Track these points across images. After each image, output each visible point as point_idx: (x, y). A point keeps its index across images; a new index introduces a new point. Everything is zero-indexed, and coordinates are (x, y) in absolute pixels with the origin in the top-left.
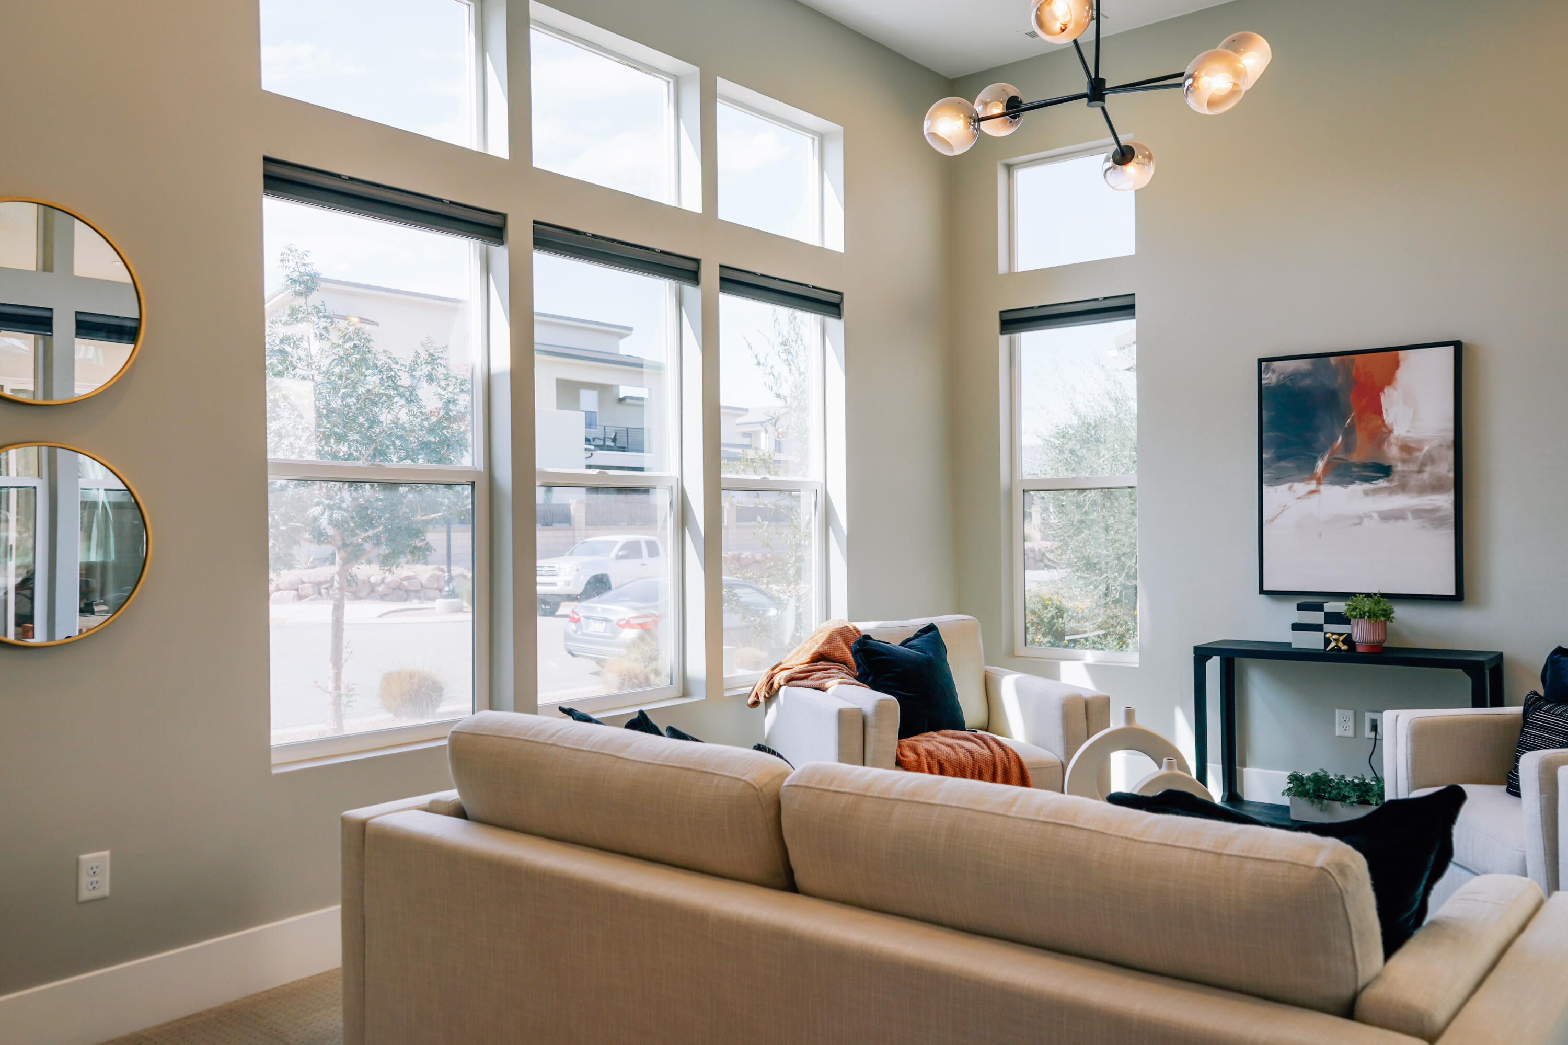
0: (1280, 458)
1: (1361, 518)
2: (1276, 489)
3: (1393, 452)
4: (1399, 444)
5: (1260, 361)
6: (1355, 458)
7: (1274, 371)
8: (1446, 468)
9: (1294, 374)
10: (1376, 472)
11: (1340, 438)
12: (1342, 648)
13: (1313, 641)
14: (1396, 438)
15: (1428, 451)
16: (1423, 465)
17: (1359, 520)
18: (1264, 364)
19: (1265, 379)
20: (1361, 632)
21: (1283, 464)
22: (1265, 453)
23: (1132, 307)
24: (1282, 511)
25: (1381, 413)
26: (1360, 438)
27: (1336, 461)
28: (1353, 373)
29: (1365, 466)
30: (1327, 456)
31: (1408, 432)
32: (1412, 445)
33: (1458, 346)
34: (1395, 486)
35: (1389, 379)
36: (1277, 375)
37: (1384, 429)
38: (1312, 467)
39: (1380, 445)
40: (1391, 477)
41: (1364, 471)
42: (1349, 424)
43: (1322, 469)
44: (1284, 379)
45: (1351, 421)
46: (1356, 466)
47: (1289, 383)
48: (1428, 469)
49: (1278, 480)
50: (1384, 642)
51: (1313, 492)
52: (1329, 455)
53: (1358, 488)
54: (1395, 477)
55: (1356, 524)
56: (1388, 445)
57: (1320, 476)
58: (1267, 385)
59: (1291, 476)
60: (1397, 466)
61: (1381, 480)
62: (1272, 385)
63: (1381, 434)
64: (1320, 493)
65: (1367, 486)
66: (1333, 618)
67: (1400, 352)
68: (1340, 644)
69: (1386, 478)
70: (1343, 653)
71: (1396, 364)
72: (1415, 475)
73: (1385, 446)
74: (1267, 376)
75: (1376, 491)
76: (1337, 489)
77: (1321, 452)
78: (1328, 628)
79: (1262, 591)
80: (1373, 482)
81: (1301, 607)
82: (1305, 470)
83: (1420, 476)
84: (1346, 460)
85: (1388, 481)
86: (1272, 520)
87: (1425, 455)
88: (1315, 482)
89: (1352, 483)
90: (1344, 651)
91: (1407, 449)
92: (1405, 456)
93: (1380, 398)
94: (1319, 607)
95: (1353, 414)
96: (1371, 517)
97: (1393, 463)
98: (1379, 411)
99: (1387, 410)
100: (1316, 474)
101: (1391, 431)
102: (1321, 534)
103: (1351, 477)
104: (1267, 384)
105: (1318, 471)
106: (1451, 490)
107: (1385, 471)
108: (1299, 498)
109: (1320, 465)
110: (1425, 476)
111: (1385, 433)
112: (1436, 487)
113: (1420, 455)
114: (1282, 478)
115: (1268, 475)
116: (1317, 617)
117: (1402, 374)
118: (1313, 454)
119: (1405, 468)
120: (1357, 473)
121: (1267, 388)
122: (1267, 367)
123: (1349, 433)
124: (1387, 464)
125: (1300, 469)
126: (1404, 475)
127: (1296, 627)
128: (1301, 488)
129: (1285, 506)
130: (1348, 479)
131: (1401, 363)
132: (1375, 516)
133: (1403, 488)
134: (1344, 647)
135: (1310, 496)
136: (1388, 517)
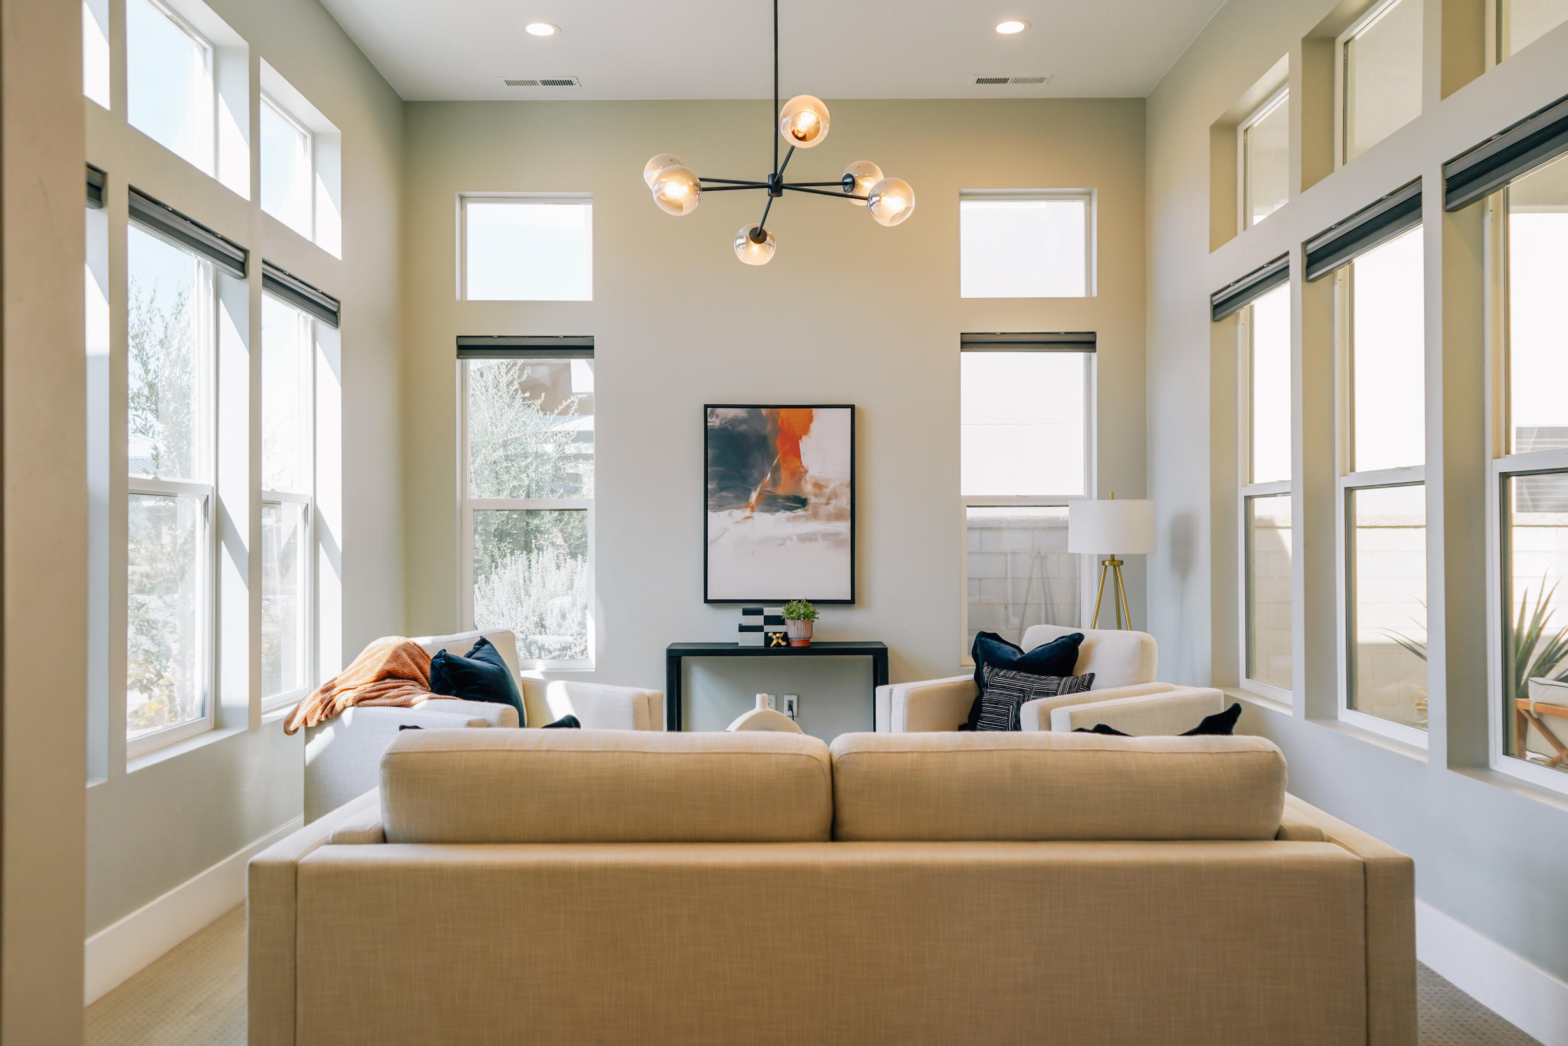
0: (721, 489)
1: (784, 540)
2: (718, 514)
3: (807, 489)
4: (813, 482)
5: (706, 407)
6: (781, 491)
7: (717, 416)
8: (845, 502)
9: (733, 420)
10: (796, 503)
11: (769, 475)
12: (782, 644)
13: (755, 640)
14: (810, 477)
15: (833, 488)
16: (829, 499)
17: (783, 541)
18: (709, 409)
19: (710, 422)
20: (794, 630)
21: (724, 494)
22: (710, 484)
23: (592, 348)
24: (724, 533)
25: (799, 457)
26: (784, 475)
27: (765, 493)
28: (779, 422)
29: (788, 498)
30: (759, 489)
31: (819, 472)
32: (821, 483)
33: (852, 407)
34: (809, 514)
35: (806, 430)
36: (720, 420)
37: (801, 469)
38: (748, 498)
39: (798, 482)
40: (806, 508)
41: (787, 502)
42: (776, 464)
43: (755, 499)
44: (725, 423)
45: (777, 462)
46: (781, 498)
47: (729, 427)
48: (833, 502)
49: (720, 507)
50: (810, 638)
51: (749, 518)
52: (761, 489)
53: (782, 515)
54: (810, 507)
55: (781, 545)
56: (804, 482)
57: (753, 505)
58: (712, 427)
59: (730, 504)
60: (811, 499)
61: (799, 510)
62: (716, 427)
63: (798, 473)
64: (753, 519)
65: (788, 514)
66: (770, 620)
67: (815, 410)
68: (780, 641)
69: (803, 508)
70: (782, 648)
71: (810, 419)
72: (824, 506)
73: (803, 483)
74: (712, 420)
75: (795, 518)
76: (767, 516)
77: (755, 485)
78: (767, 628)
79: (706, 601)
80: (794, 511)
81: (746, 612)
82: (742, 498)
83: (827, 507)
84: (774, 493)
85: (805, 511)
86: (715, 541)
87: (831, 491)
88: (750, 510)
89: (778, 511)
90: (784, 646)
91: (818, 485)
92: (817, 491)
93: (799, 444)
94: (760, 612)
95: (779, 456)
96: (792, 539)
97: (808, 496)
98: (798, 455)
99: (803, 454)
100: (750, 503)
101: (807, 471)
102: (754, 553)
103: (777, 506)
104: (712, 426)
105: (752, 500)
106: (848, 519)
107: (802, 502)
108: (737, 522)
109: (754, 496)
110: (831, 507)
111: (803, 473)
112: (838, 517)
113: (827, 491)
114: (724, 506)
115: (712, 503)
116: (758, 620)
117: (814, 426)
118: (748, 487)
119: (817, 501)
120: (782, 504)
121: (712, 430)
122: (712, 412)
123: (775, 471)
124: (804, 497)
125: (737, 498)
126: (816, 506)
127: (742, 629)
128: (739, 514)
129: (726, 529)
130: (774, 508)
131: (814, 418)
132: (795, 538)
133: (815, 516)
134: (784, 644)
135: (745, 521)
136: (806, 538)
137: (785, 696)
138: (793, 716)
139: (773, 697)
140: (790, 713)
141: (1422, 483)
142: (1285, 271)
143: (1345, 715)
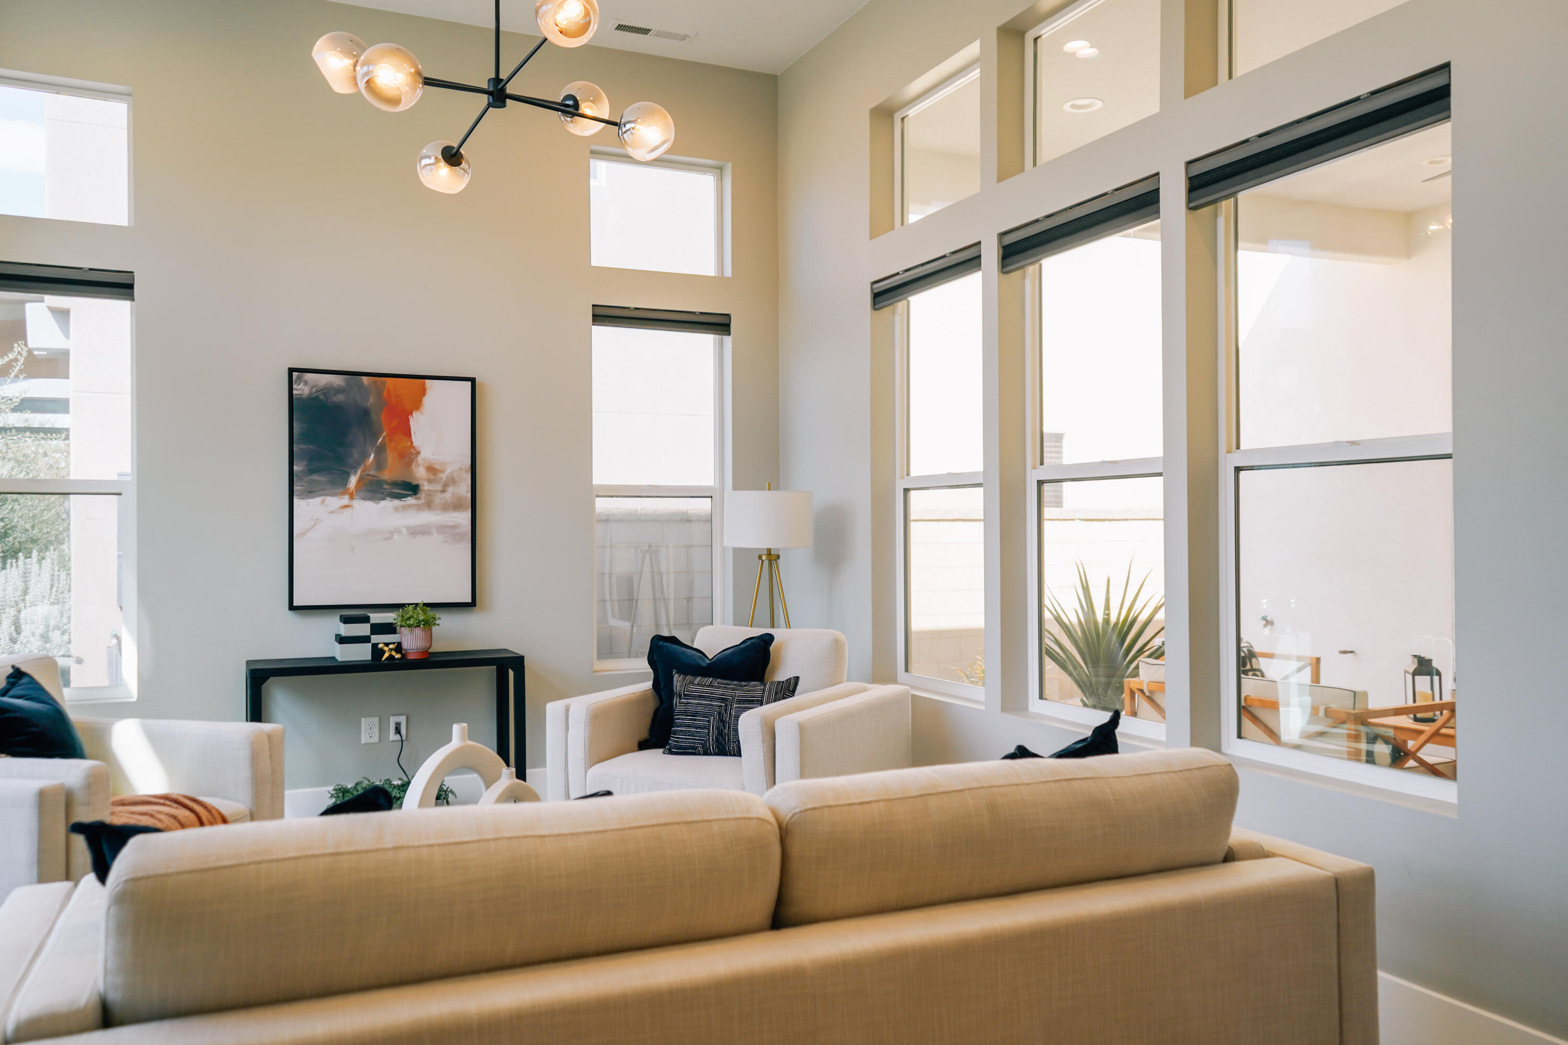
0: (311, 471)
1: (392, 533)
2: (307, 502)
3: (420, 473)
4: (426, 465)
5: (291, 371)
6: (386, 476)
7: (306, 383)
8: (464, 489)
9: (327, 389)
10: (405, 490)
11: (372, 456)
12: (396, 657)
13: (362, 653)
14: (423, 460)
15: (450, 473)
16: (446, 485)
17: (389, 535)
18: (295, 374)
19: (296, 390)
20: (411, 641)
21: (315, 477)
22: (296, 465)
23: (131, 286)
24: (315, 525)
25: (409, 435)
26: (391, 457)
27: (368, 477)
28: (385, 394)
29: (395, 484)
30: (359, 472)
31: (433, 454)
32: (437, 467)
33: (473, 381)
34: (423, 504)
35: (417, 405)
36: (310, 387)
37: (412, 450)
38: (345, 482)
39: (409, 464)
40: (418, 496)
41: (394, 489)
42: (380, 443)
43: (354, 485)
44: (317, 391)
45: (382, 440)
46: (388, 483)
47: (322, 397)
48: (450, 489)
49: (310, 493)
50: (430, 648)
51: (346, 507)
52: (362, 472)
53: (389, 504)
54: (422, 495)
55: (387, 539)
56: (416, 465)
57: (352, 491)
58: (299, 396)
59: (323, 490)
60: (424, 485)
61: (409, 498)
62: (303, 396)
63: (408, 455)
64: (353, 508)
65: (397, 502)
66: (379, 629)
67: (428, 382)
68: (393, 653)
69: (414, 496)
70: (397, 661)
71: (423, 392)
72: (439, 494)
73: (414, 466)
74: (299, 387)
75: (404, 508)
76: (369, 504)
77: (355, 467)
78: (375, 639)
79: (292, 607)
80: (403, 499)
81: (346, 620)
82: (338, 482)
83: (444, 495)
84: (378, 477)
85: (416, 499)
86: (304, 534)
87: (448, 477)
88: (348, 497)
89: (384, 499)
90: (398, 659)
91: (432, 470)
92: (432, 477)
93: (408, 421)
94: (366, 620)
95: (384, 434)
96: (400, 532)
97: (420, 482)
98: (408, 433)
99: (415, 433)
100: (349, 489)
101: (418, 453)
102: (353, 548)
103: (382, 493)
104: (299, 394)
105: (350, 486)
106: (468, 509)
107: (414, 489)
108: (332, 512)
109: (353, 480)
110: (448, 496)
111: (413, 454)
112: (456, 506)
113: (443, 476)
114: (314, 492)
115: (299, 488)
116: (363, 629)
117: (426, 400)
118: (346, 469)
119: (431, 488)
120: (388, 491)
121: (298, 399)
122: (299, 378)
123: (380, 451)
124: (415, 483)
125: (333, 483)
126: (430, 494)
127: (342, 640)
128: (334, 502)
129: (317, 520)
130: (379, 495)
131: (428, 391)
132: (404, 530)
133: (429, 505)
134: (398, 656)
135: (343, 510)
136: (416, 532)
137: (391, 718)
138: (402, 741)
139: (375, 720)
140: (398, 737)
141: (1160, 474)
142: (977, 260)
143: (1035, 705)
